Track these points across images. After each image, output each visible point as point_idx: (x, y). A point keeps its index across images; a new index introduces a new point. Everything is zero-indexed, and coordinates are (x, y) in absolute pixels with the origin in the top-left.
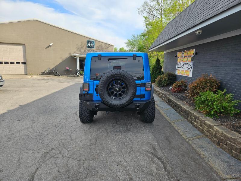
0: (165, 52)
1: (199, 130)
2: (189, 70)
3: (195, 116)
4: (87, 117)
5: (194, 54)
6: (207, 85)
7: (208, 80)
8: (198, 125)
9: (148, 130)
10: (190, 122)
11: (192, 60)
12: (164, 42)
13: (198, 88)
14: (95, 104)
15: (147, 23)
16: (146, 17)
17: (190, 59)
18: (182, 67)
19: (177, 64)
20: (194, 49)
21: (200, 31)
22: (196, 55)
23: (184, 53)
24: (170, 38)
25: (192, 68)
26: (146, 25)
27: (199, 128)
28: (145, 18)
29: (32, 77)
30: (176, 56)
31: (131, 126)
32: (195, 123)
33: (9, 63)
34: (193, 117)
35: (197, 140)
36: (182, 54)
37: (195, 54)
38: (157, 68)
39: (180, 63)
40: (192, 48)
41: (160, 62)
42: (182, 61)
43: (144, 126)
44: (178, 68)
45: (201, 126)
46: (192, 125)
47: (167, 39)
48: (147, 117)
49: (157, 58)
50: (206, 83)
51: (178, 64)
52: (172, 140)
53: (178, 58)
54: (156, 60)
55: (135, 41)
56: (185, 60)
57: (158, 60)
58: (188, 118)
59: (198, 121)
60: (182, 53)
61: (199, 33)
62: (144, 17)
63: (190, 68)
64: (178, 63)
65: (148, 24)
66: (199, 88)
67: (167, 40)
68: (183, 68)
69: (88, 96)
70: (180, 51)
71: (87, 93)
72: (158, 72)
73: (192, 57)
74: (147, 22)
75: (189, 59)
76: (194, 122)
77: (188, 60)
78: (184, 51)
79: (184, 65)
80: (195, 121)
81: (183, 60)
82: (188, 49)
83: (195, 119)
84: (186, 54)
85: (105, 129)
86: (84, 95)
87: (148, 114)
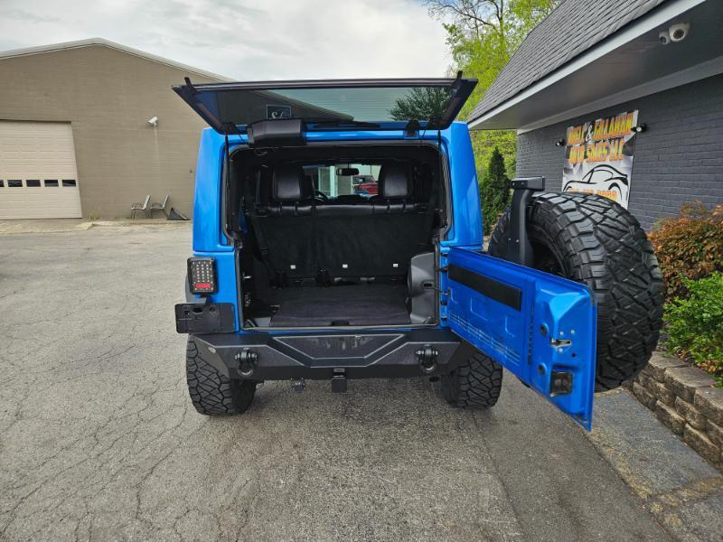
0: (520, 132)
1: (694, 447)
2: (615, 188)
3: (669, 382)
4: (220, 396)
5: (634, 129)
6: (708, 248)
7: (709, 227)
8: (687, 426)
9: (474, 447)
10: (646, 405)
11: (627, 153)
12: (521, 92)
13: (668, 258)
14: (240, 351)
15: (455, 45)
16: (454, 26)
17: (616, 150)
18: (586, 180)
19: (568, 170)
20: (636, 113)
21: (683, 27)
22: (644, 135)
23: (593, 130)
24: (544, 72)
25: (626, 182)
26: (455, 53)
27: (697, 438)
28: (451, 31)
29: (94, 225)
30: (563, 143)
31: (402, 425)
32: (675, 415)
33: (24, 183)
34: (662, 386)
35: (702, 508)
36: (586, 133)
37: (639, 130)
38: (496, 186)
39: (578, 165)
40: (628, 107)
41: (503, 165)
42: (586, 157)
43: (458, 428)
44: (569, 185)
45: (705, 430)
46: (656, 420)
47: (535, 79)
48: (470, 393)
49: (494, 153)
50: (701, 238)
51: (572, 170)
52: (585, 506)
53: (569, 147)
54: (492, 160)
55: (420, 104)
56: (596, 153)
57: (497, 159)
58: (636, 384)
59: (689, 405)
60: (585, 130)
61: (678, 34)
62: (446, 27)
63: (619, 182)
64: (572, 167)
65: (460, 49)
66: (672, 261)
67: (534, 83)
68: (588, 183)
69: (214, 314)
70: (578, 122)
71: (210, 301)
72: (497, 199)
73: (626, 140)
74: (455, 41)
75: (613, 150)
76: (664, 407)
77: (608, 153)
78: (593, 124)
79: (592, 171)
80: (673, 405)
81: (588, 154)
82: (609, 114)
83: (674, 396)
84: (601, 132)
85: (296, 446)
86: (197, 309)
87: (471, 379)
